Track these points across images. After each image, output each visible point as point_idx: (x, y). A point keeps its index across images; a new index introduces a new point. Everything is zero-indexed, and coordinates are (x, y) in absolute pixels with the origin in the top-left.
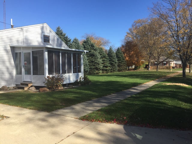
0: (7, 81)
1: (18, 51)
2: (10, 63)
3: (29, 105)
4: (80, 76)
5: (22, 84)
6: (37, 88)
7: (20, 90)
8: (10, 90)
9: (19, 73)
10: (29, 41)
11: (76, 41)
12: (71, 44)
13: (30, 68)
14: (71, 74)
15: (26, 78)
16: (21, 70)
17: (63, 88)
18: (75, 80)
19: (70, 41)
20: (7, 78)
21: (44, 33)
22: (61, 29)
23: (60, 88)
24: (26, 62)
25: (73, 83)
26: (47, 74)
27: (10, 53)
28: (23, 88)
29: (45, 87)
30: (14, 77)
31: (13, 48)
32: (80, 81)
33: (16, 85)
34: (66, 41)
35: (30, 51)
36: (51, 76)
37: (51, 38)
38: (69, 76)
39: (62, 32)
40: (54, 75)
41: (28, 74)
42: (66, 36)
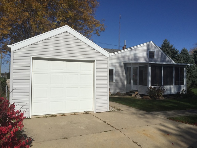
0: (120, 88)
1: (129, 66)
2: (123, 75)
3: (134, 106)
4: (182, 89)
5: (131, 92)
6: (142, 95)
7: (129, 96)
8: (122, 95)
9: (129, 83)
10: (137, 58)
11: (184, 52)
12: (178, 56)
13: (137, 79)
14: (172, 86)
15: (134, 87)
16: (130, 81)
17: (163, 98)
18: (176, 92)
19: (177, 52)
20: (120, 86)
21: (150, 50)
22: (168, 42)
23: (160, 98)
24: (134, 75)
25: (174, 94)
26: (150, 86)
27: (123, 68)
28: (131, 95)
29: (148, 95)
30: (125, 86)
31: (125, 64)
32: (182, 93)
33: (126, 92)
34: (173, 53)
35: (138, 66)
36: (153, 87)
37: (156, 53)
38: (170, 88)
39: (169, 44)
40: (156, 86)
41: (135, 84)
42: (173, 48)
